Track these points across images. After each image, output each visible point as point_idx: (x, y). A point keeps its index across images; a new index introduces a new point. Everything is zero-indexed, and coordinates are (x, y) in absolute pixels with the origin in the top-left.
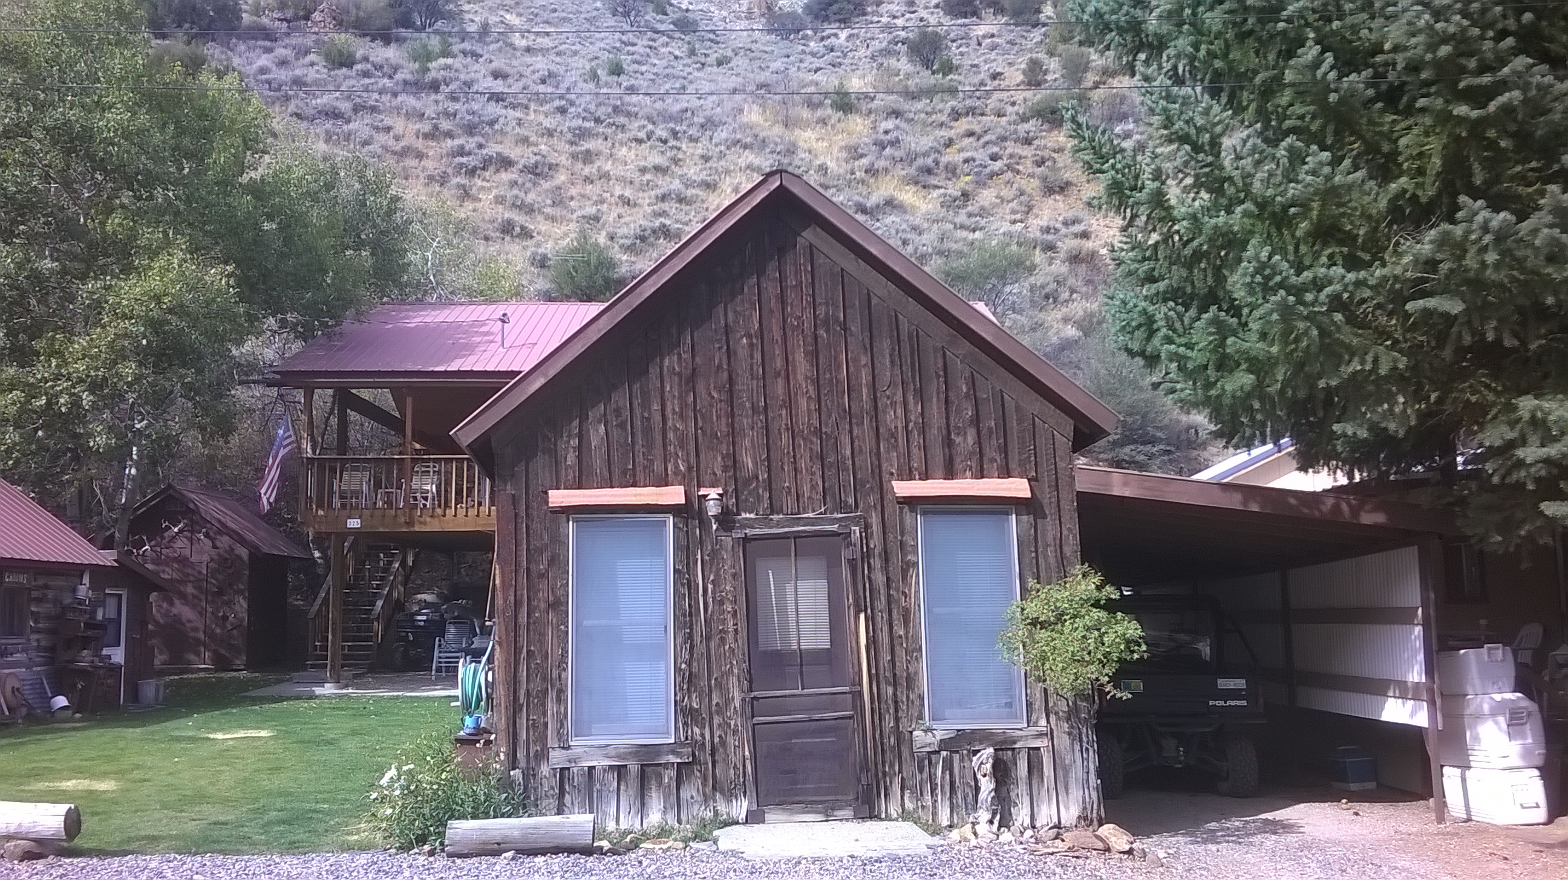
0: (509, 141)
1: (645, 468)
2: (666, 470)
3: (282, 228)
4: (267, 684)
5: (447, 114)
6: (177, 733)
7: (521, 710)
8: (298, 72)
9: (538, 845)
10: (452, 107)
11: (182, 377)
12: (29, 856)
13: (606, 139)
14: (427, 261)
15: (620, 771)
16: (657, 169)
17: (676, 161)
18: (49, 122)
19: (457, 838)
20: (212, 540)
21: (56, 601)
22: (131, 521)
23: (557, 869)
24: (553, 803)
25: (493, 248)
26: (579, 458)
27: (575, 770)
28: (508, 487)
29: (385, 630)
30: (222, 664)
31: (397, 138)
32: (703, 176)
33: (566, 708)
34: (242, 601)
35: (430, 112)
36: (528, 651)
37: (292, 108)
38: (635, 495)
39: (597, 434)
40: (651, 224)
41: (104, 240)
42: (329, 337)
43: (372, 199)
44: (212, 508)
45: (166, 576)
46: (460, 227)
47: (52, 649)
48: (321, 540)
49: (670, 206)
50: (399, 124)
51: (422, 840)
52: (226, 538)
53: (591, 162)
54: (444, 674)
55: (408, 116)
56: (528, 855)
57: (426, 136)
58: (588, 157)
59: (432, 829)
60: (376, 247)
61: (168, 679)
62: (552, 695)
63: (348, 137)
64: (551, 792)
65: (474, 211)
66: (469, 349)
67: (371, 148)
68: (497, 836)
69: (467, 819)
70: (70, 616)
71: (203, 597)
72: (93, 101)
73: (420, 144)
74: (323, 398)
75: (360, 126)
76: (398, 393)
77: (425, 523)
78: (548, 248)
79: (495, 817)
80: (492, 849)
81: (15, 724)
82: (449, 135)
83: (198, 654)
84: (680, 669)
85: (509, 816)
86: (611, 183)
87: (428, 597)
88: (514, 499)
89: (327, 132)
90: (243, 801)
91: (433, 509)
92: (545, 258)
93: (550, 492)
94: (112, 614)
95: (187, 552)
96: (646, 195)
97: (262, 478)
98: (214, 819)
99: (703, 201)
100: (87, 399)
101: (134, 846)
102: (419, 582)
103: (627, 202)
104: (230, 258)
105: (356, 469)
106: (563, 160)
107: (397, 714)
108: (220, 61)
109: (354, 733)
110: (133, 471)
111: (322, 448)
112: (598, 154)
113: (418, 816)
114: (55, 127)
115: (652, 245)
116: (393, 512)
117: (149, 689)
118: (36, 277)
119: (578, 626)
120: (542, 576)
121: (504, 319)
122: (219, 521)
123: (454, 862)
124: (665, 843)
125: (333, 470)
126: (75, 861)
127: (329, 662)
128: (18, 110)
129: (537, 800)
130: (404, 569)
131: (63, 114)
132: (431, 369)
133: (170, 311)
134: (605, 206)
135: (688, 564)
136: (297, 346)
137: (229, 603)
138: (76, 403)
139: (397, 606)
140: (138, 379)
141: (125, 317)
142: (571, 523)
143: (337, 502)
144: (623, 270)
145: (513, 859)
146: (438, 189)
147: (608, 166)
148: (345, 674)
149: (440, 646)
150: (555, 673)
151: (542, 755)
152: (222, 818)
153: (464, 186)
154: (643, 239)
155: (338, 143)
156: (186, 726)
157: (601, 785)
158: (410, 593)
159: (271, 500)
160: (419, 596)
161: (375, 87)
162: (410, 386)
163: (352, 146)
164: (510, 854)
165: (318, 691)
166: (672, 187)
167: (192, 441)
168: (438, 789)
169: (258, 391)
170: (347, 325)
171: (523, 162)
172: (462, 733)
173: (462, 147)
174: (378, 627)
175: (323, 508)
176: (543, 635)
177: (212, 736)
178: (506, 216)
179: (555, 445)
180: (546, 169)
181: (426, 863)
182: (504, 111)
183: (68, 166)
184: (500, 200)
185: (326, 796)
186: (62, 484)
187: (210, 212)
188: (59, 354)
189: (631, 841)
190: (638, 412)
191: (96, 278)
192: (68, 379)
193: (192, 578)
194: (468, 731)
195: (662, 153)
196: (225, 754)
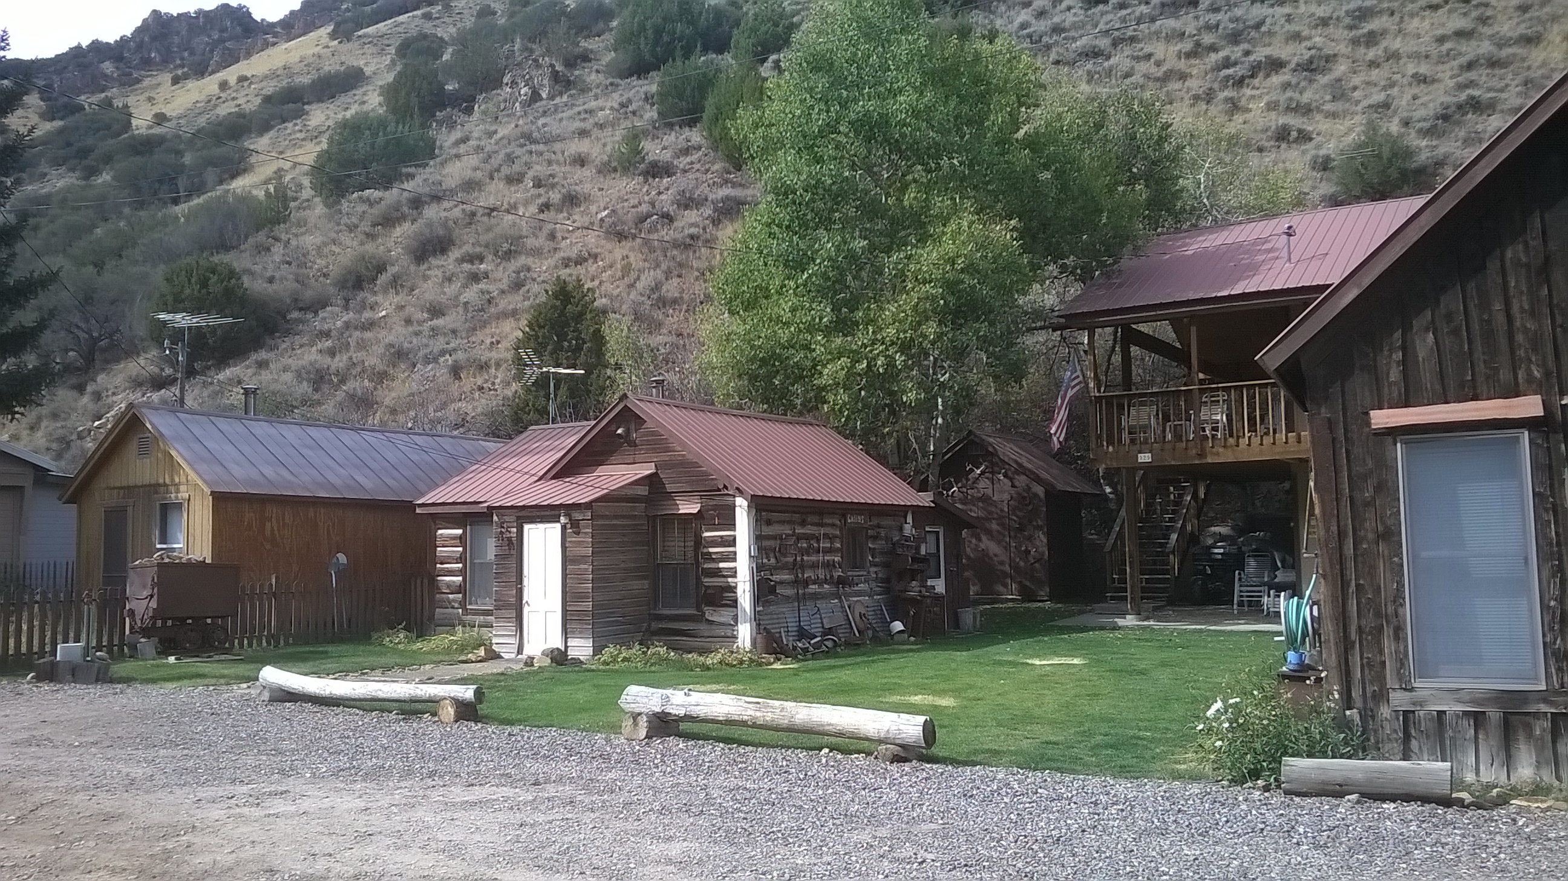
0: (1277, 41)
1: (1488, 377)
2: (1516, 378)
3: (1059, 174)
4: (1072, 614)
5: (1209, 28)
6: (998, 658)
7: (1353, 647)
8: (1056, 19)
9: (1386, 791)
10: (1213, 18)
11: (977, 331)
12: (897, 759)
13: (1392, 14)
14: (1200, 184)
15: (1478, 719)
16: (1460, 34)
17: (1484, 20)
18: (853, 116)
19: (1295, 776)
20: (1011, 480)
21: (887, 539)
22: (941, 465)
23: (1410, 817)
24: (1397, 747)
25: (1268, 158)
26: (1405, 373)
27: (1421, 713)
28: (1323, 410)
29: (1181, 564)
30: (1028, 595)
31: (1158, 64)
32: (1522, 30)
33: (1406, 647)
34: (1042, 536)
35: (1190, 29)
36: (1358, 586)
37: (1053, 56)
38: (1477, 410)
39: (1425, 344)
40: (1455, 100)
41: (904, 215)
42: (1107, 275)
43: (1142, 130)
44: (1008, 450)
45: (973, 514)
46: (1233, 141)
47: (887, 580)
48: (1111, 476)
49: (1480, 75)
50: (1159, 49)
51: (1255, 774)
52: (1024, 477)
53: (1376, 44)
54: (1246, 608)
55: (1168, 39)
56: (1375, 800)
57: (1189, 55)
58: (1372, 39)
59: (1265, 764)
60: (1148, 177)
61: (981, 608)
62: (1388, 632)
63: (1109, 73)
64: (1395, 736)
65: (1245, 123)
66: (1253, 269)
67: (1133, 79)
68: (1338, 777)
69: (1302, 757)
70: (900, 551)
71: (1007, 533)
72: (886, 89)
73: (1182, 65)
74: (1105, 336)
75: (1120, 60)
76: (1176, 323)
77: (1218, 454)
78: (1330, 148)
79: (1333, 757)
80: (1336, 791)
81: (864, 644)
82: (1213, 48)
83: (1005, 585)
84: (1549, 607)
85: (1349, 758)
86: (1402, 62)
87: (1223, 530)
88: (1331, 424)
89: (1089, 72)
90: (1068, 724)
91: (1225, 439)
92: (1327, 159)
93: (1372, 413)
94: (933, 550)
95: (989, 492)
96: (1447, 66)
97: (1051, 420)
98: (1045, 739)
99: (1523, 60)
100: (899, 359)
101: (979, 758)
102: (1211, 514)
103: (1422, 80)
104: (1012, 213)
105: (1142, 404)
106: (1343, 48)
107: (1205, 647)
108: (984, 26)
109: (1164, 664)
110: (940, 421)
111: (1106, 386)
112: (1384, 33)
113: (1249, 750)
114: (858, 120)
115: (1458, 123)
116: (1184, 445)
117: (968, 616)
118: (852, 256)
119: (1414, 558)
120: (1367, 504)
121: (1290, 233)
122: (1016, 462)
123: (1292, 799)
124: (1542, 801)
125: (1121, 407)
126: (934, 766)
127: (1128, 594)
128: (828, 111)
129: (1377, 742)
130: (1196, 502)
131: (863, 106)
132: (1214, 295)
133: (962, 271)
134: (1396, 89)
135: (1552, 486)
136: (1075, 290)
137: (1030, 538)
138: (890, 363)
139: (1191, 540)
140: (940, 336)
141: (925, 282)
142: (1399, 445)
143: (1125, 435)
144: (1423, 157)
145: (1358, 802)
146: (1204, 107)
147: (1396, 44)
148: (1146, 606)
149: (1240, 579)
150: (1390, 609)
151: (1381, 696)
152: (1053, 738)
153: (1232, 99)
154: (1445, 118)
155: (1099, 82)
156: (1005, 651)
157: (1454, 732)
158: (1204, 526)
159: (1061, 439)
160: (1213, 529)
161: (1133, 16)
162: (1192, 316)
163: (1114, 81)
164: (1354, 797)
165: (1121, 622)
166: (1481, 51)
167: (988, 390)
168: (1268, 725)
169: (1041, 337)
170: (1126, 263)
171: (1295, 60)
172: (1284, 669)
173: (1227, 58)
174: (1174, 561)
175: (1113, 444)
176: (1373, 568)
177: (1030, 661)
178: (1281, 122)
179: (1375, 360)
180: (1323, 63)
181: (1262, 797)
182: (1271, 11)
183: (870, 153)
184: (1272, 106)
185: (1147, 724)
186: (883, 436)
187: (992, 172)
188: (872, 321)
189: (1498, 796)
190: (1474, 313)
191: (899, 251)
192: (883, 343)
193: (995, 516)
194: (1291, 667)
195: (1465, 14)
196: (1044, 678)
